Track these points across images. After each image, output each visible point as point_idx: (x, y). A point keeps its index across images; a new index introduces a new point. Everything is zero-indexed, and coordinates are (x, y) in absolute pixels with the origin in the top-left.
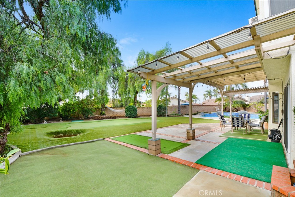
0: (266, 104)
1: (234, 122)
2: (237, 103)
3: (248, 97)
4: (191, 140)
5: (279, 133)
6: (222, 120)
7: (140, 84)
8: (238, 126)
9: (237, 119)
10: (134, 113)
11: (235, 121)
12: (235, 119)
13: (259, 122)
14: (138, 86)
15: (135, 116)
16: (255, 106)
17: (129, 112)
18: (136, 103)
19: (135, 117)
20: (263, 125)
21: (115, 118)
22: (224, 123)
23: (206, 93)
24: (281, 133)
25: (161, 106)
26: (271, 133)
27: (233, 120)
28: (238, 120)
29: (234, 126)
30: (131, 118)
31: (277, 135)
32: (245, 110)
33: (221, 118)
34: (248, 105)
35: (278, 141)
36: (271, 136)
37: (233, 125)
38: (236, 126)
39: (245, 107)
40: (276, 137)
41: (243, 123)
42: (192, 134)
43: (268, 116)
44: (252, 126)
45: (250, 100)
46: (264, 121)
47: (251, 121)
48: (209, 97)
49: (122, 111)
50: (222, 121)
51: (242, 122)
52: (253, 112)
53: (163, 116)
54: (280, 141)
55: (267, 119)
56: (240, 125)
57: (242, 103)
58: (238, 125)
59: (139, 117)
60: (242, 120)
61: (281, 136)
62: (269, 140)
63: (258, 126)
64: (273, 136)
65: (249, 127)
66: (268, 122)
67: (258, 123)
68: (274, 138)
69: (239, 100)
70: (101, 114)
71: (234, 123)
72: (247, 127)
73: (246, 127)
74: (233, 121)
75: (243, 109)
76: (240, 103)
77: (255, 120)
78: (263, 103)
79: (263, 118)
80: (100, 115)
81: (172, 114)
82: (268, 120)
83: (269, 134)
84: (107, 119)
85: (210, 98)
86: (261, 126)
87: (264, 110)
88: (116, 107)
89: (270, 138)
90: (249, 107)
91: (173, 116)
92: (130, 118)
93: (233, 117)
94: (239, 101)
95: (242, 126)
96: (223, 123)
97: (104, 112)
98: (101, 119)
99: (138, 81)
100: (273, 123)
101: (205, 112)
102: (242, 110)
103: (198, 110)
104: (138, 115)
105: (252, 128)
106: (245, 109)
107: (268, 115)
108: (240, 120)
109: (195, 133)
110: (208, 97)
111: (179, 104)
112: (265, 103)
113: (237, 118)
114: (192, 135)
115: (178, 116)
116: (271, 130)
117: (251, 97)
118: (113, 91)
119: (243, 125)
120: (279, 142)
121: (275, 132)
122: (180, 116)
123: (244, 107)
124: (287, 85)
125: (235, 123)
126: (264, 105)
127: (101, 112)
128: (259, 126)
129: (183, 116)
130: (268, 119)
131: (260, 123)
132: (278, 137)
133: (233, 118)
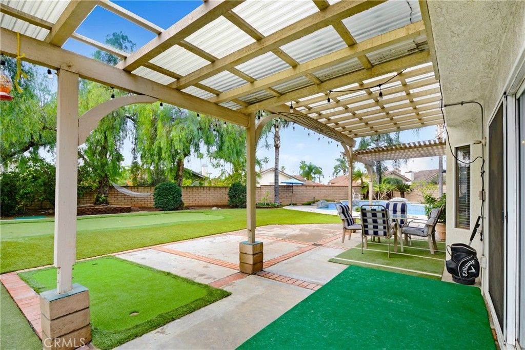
0: (442, 186)
1: (366, 224)
2: (389, 183)
3: (410, 172)
4: (249, 274)
5: (472, 259)
6: (344, 218)
7: (183, 134)
8: (376, 233)
9: (374, 215)
10: (173, 199)
11: (368, 220)
12: (369, 215)
13: (426, 222)
14: (178, 138)
15: (176, 206)
16: (421, 189)
17: (162, 197)
18: (181, 177)
19: (177, 209)
20: (433, 231)
21: (129, 210)
22: (349, 225)
23: (338, 163)
24: (478, 256)
25: (237, 186)
26: (452, 256)
27: (365, 218)
28: (376, 216)
29: (366, 233)
30: (166, 212)
31: (469, 264)
32: (404, 197)
33: (343, 212)
34: (408, 187)
35: (471, 278)
36: (453, 265)
37: (365, 231)
38: (371, 232)
39: (403, 190)
40: (465, 269)
41: (386, 225)
42: (252, 257)
43: (445, 209)
44: (410, 234)
45: (415, 179)
46: (437, 222)
47: (408, 220)
48: (342, 171)
49: (147, 195)
50: (343, 220)
51: (384, 222)
52: (418, 201)
53: (241, 208)
54: (477, 280)
55: (442, 215)
56: (381, 230)
57: (397, 182)
58: (376, 230)
59: (188, 208)
60: (385, 219)
61: (477, 266)
62: (448, 277)
63: (422, 234)
64: (457, 266)
65: (401, 236)
66: (445, 224)
67: (423, 226)
68: (461, 271)
69: (393, 177)
70: (97, 201)
71: (366, 226)
72: (399, 234)
73: (395, 234)
74: (365, 221)
75: (400, 196)
76: (394, 183)
77: (416, 219)
78: (436, 183)
79: (435, 213)
80: (95, 204)
81: (262, 202)
82: (445, 219)
83: (448, 257)
84: (108, 213)
85: (344, 172)
86: (430, 233)
87: (437, 195)
88: (138, 186)
89: (451, 270)
90: (411, 190)
91: (261, 208)
92: (163, 212)
93: (365, 209)
94: (393, 180)
95: (385, 234)
96: (346, 224)
97: (104, 198)
98: (92, 213)
99: (181, 125)
100: (456, 227)
101: (329, 199)
102: (398, 197)
103: (314, 196)
104: (185, 205)
105: (410, 238)
106: (402, 195)
107: (445, 206)
108: (380, 218)
109: (262, 252)
110: (340, 171)
111: (275, 183)
112: (440, 183)
113: (374, 212)
114: (250, 260)
115: (273, 208)
116: (452, 249)
117: (416, 173)
118: (134, 149)
119: (386, 230)
120: (473, 282)
121: (464, 255)
122: (276, 207)
123: (401, 191)
124: (504, 99)
125: (369, 226)
126: (438, 186)
127: (98, 197)
128: (425, 233)
129: (283, 208)
130: (445, 217)
131: (428, 226)
132: (470, 268)
133: (364, 212)
